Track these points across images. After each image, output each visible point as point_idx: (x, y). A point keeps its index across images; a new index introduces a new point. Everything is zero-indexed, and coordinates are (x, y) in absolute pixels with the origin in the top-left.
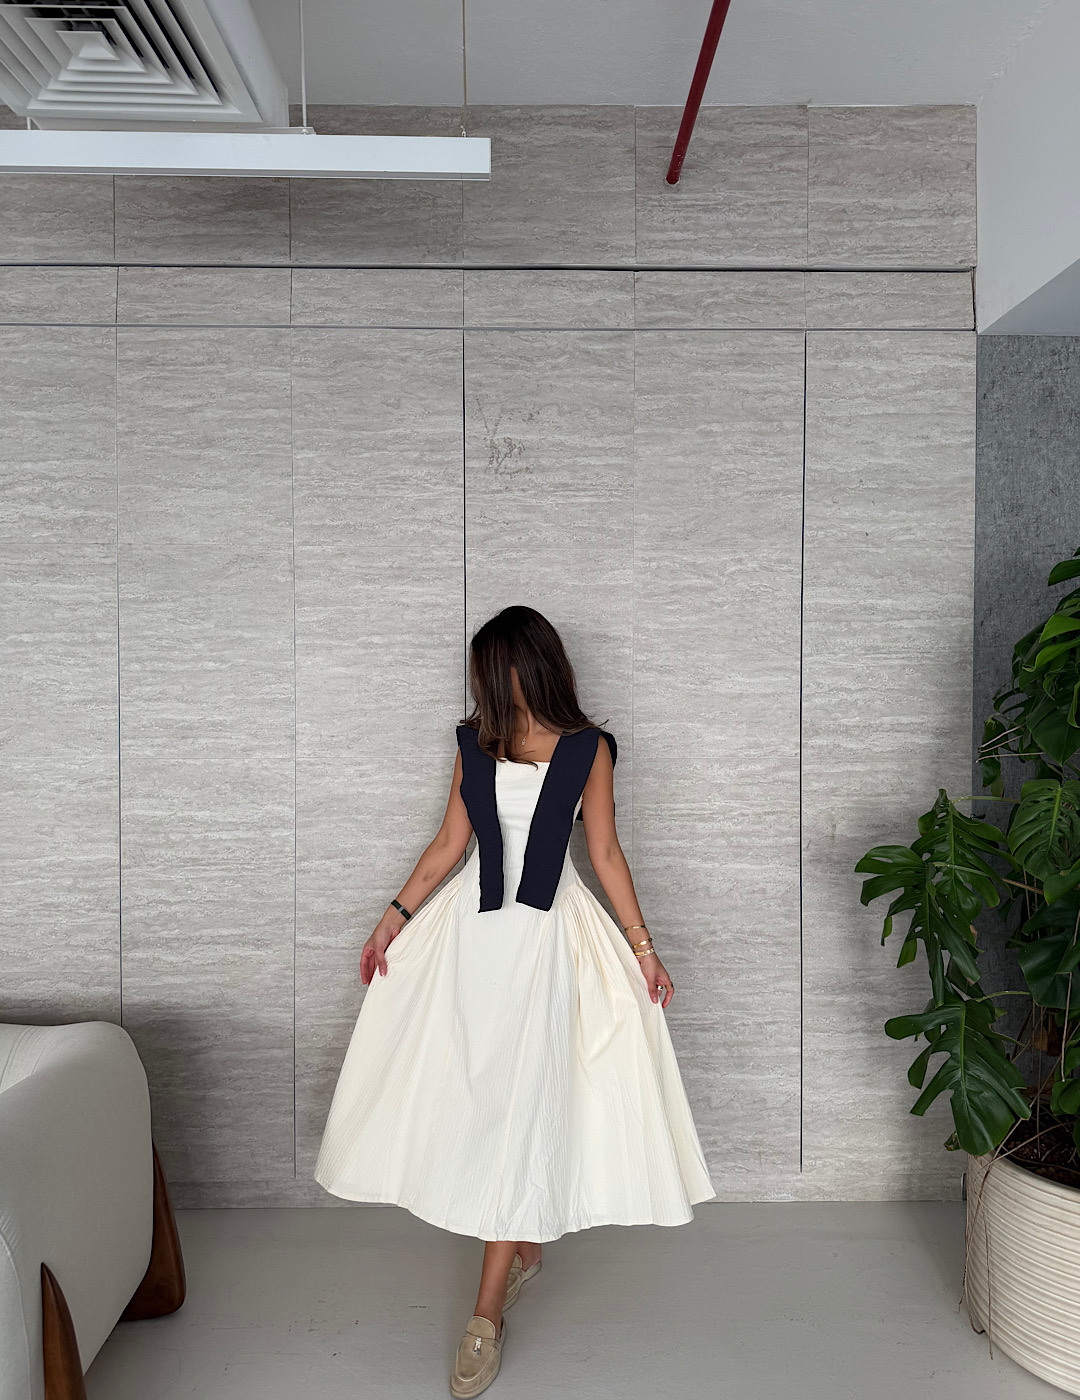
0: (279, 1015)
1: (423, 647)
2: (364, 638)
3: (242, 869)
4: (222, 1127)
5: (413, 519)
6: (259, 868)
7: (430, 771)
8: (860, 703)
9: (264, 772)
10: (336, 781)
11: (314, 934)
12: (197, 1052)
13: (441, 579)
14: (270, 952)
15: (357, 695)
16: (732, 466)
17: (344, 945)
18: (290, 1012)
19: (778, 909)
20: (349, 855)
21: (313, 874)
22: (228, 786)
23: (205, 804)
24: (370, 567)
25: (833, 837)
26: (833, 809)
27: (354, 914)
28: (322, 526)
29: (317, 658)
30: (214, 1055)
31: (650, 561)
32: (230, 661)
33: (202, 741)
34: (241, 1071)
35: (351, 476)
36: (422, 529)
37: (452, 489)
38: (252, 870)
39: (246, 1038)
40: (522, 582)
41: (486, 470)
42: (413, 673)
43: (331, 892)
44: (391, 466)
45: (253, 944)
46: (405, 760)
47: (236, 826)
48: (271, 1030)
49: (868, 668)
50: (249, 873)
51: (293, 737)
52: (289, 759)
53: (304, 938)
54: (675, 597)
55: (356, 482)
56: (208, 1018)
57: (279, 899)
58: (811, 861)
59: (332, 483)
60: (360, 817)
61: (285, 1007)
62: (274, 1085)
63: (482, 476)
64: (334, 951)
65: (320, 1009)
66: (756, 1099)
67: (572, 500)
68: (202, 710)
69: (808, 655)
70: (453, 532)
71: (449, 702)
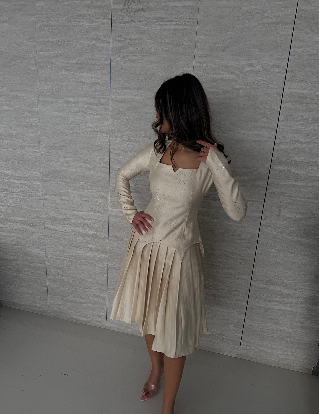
0: (40, 252)
1: (91, 104)
2: (66, 99)
3: (24, 195)
4: (23, 287)
5: (88, 38)
6: (30, 196)
7: (95, 164)
8: (306, 150)
9: (29, 157)
10: (57, 164)
11: (51, 224)
12: (13, 260)
13: (99, 70)
14: (36, 229)
15: (64, 126)
16: (254, 7)
17: (62, 230)
18: (44, 251)
19: (246, 244)
20: (63, 196)
21: (50, 201)
22: (16, 161)
23: (8, 168)
24: (68, 63)
25: (279, 216)
26: (281, 202)
27: (65, 219)
28: (48, 41)
29: (48, 107)
30: (19, 262)
31: (203, 63)
32: (13, 106)
33: (6, 141)
34: (28, 269)
35: (60, 15)
36: (91, 43)
37: (106, 21)
38: (27, 196)
39: (29, 258)
40: (137, 73)
41: (122, 10)
42: (87, 117)
43: (57, 209)
44: (78, 9)
45: (30, 225)
46: (84, 157)
47: (20, 178)
48: (38, 257)
49: (314, 131)
50: (27, 197)
51: (39, 143)
52: (39, 152)
53: (48, 226)
54: (214, 84)
55: (62, 18)
56: (16, 249)
57: (38, 209)
58: (265, 226)
59: (51, 19)
60: (66, 180)
61: (42, 249)
62: (39, 276)
63: (120, 13)
64: (58, 232)
65: (54, 252)
66: (224, 319)
67: (165, 27)
68: (5, 128)
69: (282, 121)
70: (106, 45)
71: (102, 133)
